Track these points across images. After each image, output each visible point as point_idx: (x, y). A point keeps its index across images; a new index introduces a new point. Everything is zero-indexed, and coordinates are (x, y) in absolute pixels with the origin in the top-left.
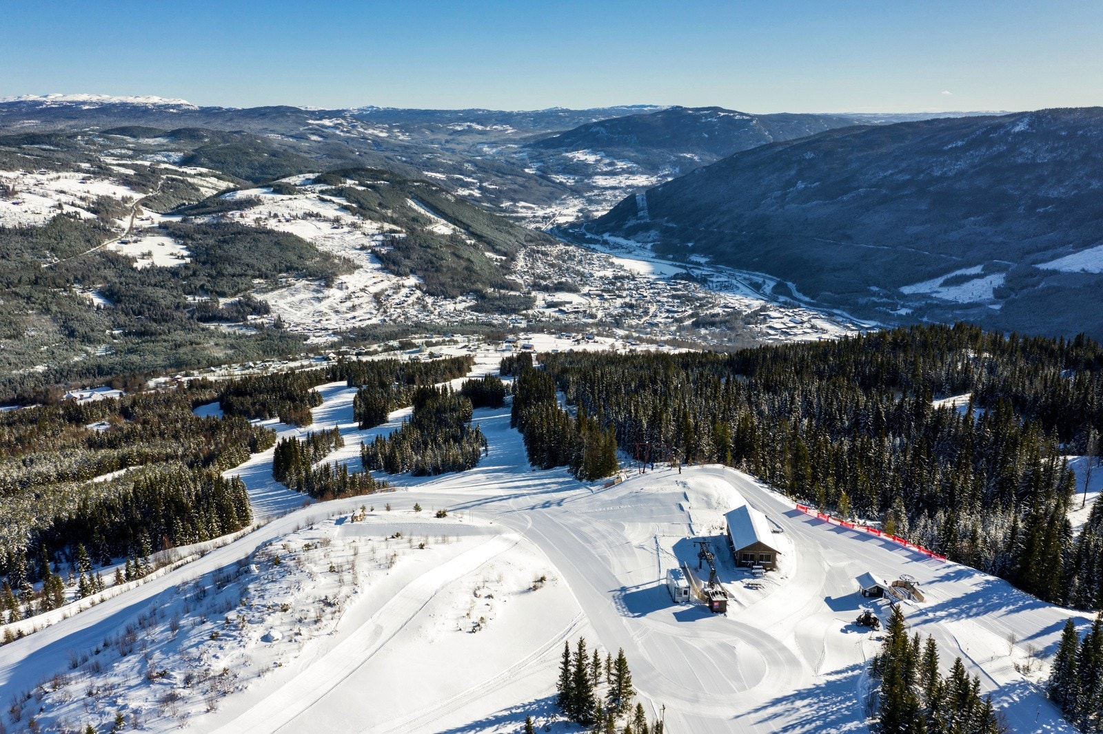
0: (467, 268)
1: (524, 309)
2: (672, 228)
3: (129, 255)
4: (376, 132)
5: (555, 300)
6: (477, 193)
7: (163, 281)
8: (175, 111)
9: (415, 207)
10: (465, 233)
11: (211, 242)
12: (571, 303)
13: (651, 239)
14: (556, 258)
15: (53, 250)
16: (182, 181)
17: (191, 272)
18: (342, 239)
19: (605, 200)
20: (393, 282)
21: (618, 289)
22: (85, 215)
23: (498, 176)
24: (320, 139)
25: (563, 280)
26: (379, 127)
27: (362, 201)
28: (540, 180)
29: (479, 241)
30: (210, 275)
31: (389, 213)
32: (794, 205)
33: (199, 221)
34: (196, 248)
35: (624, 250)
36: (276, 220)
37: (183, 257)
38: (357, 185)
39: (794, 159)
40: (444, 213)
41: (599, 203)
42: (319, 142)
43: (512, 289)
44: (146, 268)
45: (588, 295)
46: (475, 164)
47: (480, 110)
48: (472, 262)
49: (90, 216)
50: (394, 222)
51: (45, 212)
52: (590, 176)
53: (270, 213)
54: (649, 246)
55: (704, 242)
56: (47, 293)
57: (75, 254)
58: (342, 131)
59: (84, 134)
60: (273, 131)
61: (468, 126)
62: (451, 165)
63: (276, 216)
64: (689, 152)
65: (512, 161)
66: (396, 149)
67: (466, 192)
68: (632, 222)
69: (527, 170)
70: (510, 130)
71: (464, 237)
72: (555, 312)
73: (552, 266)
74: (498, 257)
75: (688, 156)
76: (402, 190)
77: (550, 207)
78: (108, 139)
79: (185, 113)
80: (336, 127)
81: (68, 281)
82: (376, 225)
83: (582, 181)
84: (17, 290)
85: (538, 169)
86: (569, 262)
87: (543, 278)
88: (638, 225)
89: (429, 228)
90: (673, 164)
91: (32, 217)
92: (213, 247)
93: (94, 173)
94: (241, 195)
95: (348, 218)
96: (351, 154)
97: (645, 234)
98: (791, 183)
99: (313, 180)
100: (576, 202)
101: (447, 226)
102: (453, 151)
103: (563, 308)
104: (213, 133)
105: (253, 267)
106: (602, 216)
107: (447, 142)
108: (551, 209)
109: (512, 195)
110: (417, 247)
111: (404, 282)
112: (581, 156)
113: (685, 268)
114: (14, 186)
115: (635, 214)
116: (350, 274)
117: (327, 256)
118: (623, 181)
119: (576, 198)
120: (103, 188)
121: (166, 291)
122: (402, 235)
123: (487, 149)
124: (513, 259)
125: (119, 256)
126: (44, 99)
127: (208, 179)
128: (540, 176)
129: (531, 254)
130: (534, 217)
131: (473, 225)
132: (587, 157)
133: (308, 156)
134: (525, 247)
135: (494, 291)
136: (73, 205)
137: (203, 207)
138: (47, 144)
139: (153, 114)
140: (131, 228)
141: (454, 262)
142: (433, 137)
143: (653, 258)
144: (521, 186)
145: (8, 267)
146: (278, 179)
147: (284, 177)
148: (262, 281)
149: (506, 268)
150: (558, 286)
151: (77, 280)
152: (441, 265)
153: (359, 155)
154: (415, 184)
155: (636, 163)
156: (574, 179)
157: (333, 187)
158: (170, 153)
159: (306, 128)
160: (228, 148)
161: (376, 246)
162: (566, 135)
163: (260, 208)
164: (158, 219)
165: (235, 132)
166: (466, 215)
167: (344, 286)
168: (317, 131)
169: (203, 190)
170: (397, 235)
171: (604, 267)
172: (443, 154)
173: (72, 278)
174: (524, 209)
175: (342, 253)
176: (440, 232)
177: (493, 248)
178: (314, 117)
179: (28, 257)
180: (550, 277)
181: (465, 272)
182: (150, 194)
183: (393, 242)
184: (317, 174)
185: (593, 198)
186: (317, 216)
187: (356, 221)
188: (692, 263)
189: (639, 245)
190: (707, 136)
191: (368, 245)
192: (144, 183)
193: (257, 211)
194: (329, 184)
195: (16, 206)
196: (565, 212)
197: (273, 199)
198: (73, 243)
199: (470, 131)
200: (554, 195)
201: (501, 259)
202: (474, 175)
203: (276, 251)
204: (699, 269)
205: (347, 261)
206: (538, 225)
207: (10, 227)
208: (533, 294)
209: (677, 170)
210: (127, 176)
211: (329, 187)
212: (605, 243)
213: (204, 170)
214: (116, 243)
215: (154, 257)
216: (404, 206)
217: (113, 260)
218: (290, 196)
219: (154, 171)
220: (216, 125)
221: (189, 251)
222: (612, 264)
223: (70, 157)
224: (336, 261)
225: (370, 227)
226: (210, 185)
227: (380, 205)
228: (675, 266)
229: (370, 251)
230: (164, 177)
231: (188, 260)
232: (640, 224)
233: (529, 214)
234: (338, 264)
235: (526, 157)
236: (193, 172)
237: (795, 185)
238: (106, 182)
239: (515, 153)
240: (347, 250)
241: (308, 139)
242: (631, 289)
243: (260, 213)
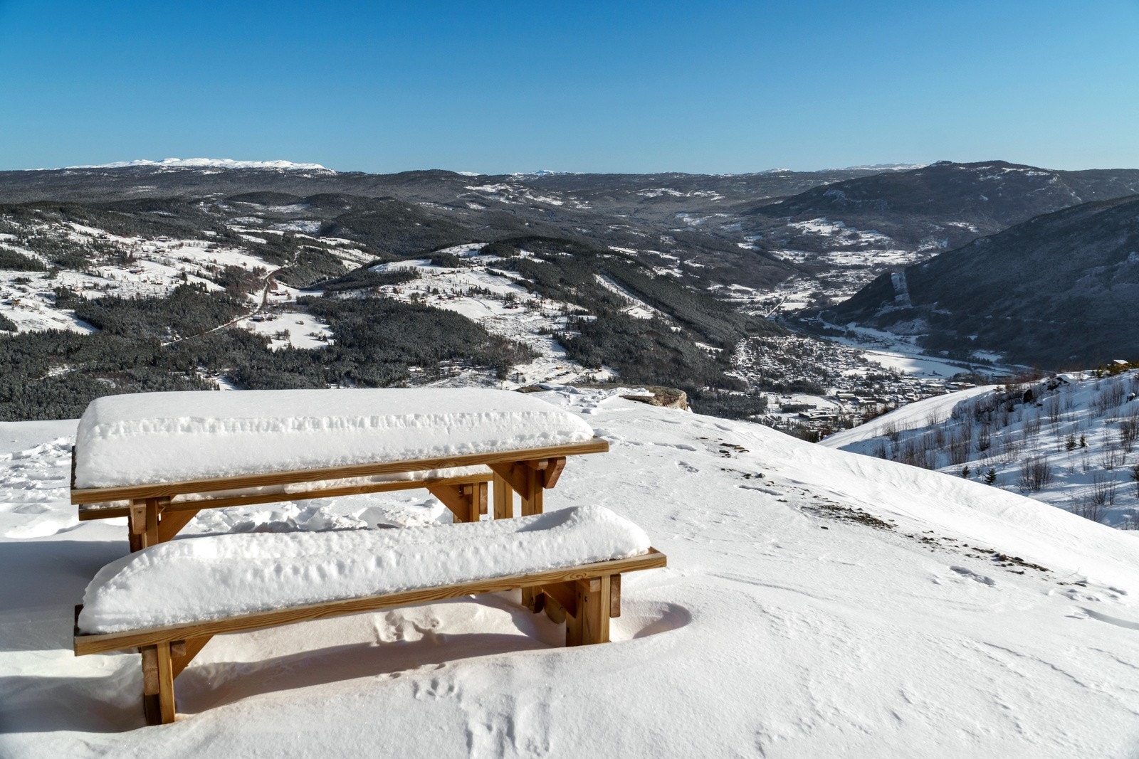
0: (675, 360)
1: (752, 414)
2: (946, 316)
3: (262, 334)
4: (548, 200)
5: (792, 403)
6: (677, 273)
7: (302, 366)
8: (309, 176)
9: (606, 285)
10: (668, 319)
11: (359, 320)
12: (814, 407)
13: (915, 330)
14: (788, 351)
15: (174, 326)
16: (322, 253)
17: (335, 356)
18: (516, 320)
19: (845, 283)
20: (580, 374)
21: (877, 392)
22: (212, 287)
23: (703, 252)
24: (481, 208)
25: (800, 378)
26: (553, 195)
27: (540, 276)
28: (759, 258)
29: (686, 329)
30: (357, 360)
31: (573, 291)
32: (1126, 285)
33: (345, 296)
34: (341, 328)
35: (879, 345)
36: (436, 297)
37: (325, 339)
38: (533, 257)
39: (1122, 223)
40: (641, 292)
41: (837, 286)
42: (480, 211)
43: (734, 389)
44: (281, 349)
45: (836, 398)
46: (675, 237)
47: (676, 174)
48: (681, 353)
49: (218, 288)
50: (578, 301)
51: (166, 282)
52: (825, 252)
53: (429, 288)
54: (913, 339)
55: (992, 334)
56: (167, 375)
57: (200, 332)
58: (507, 199)
59: (207, 201)
60: (425, 199)
61: (663, 192)
62: (643, 238)
63: (435, 292)
64: (961, 220)
65: (722, 233)
66: (575, 219)
67: (663, 272)
68: (887, 309)
69: (740, 245)
70: (717, 197)
71: (667, 322)
72: (795, 418)
73: (783, 361)
74: (712, 349)
75: (960, 225)
76: (589, 263)
77: (772, 291)
78: (234, 206)
79: (319, 178)
80: (500, 193)
81: (191, 363)
82: (557, 305)
83: (814, 257)
84: (133, 371)
85: (755, 244)
86: (805, 357)
87: (774, 376)
88: (897, 312)
89: (623, 310)
90: (939, 236)
91: (152, 287)
92: (361, 327)
93: (220, 241)
94: (393, 267)
95: (523, 296)
96: (519, 225)
97: (906, 324)
98: (1120, 255)
99: (480, 250)
100: (806, 285)
101: (645, 308)
102: (645, 222)
103: (805, 413)
104: (356, 199)
105: (409, 351)
106: (843, 303)
107: (637, 211)
108: (773, 294)
109: (722, 275)
110: (610, 332)
111: (595, 375)
112: (811, 227)
113: (968, 367)
114: (131, 252)
115: (891, 298)
116: (528, 364)
117: (499, 341)
118: (871, 258)
119: (806, 281)
120: (230, 258)
121: (304, 378)
122: (592, 317)
123: (689, 219)
124: (732, 351)
125: (250, 335)
126: (160, 164)
127: (351, 251)
128: (758, 252)
129: (755, 346)
130: (752, 302)
131: (680, 308)
132: (821, 228)
133: (468, 226)
134: (746, 337)
135: (711, 389)
136: (199, 275)
137: (348, 281)
138: (166, 211)
139: (282, 180)
140: (265, 303)
141: (657, 353)
142: (619, 206)
143: (919, 354)
144: (733, 264)
145: (122, 344)
146: (436, 249)
147: (444, 247)
148: (419, 369)
149: (725, 361)
150: (796, 386)
151: (201, 362)
152: (641, 356)
153: (529, 226)
154: (606, 256)
155: (886, 235)
156: (803, 256)
157: (505, 259)
158: (306, 222)
159: (464, 195)
160: (373, 216)
161: (559, 330)
162: (792, 201)
163: (418, 282)
164: (295, 294)
165: (382, 199)
166: (669, 296)
167: (520, 377)
168: (479, 198)
169: (346, 263)
170: (585, 318)
171: (854, 365)
172: (633, 225)
173: (195, 360)
174: (737, 293)
175: (517, 338)
176: (636, 316)
177: (706, 337)
178: (472, 182)
179: (146, 333)
180: (782, 375)
181: (673, 365)
182: (286, 266)
183: (580, 325)
184: (483, 245)
185: (829, 280)
186: (486, 293)
187: (533, 299)
188: (978, 361)
189: (899, 337)
190: (986, 199)
191: (548, 328)
192: (279, 252)
193: (414, 286)
194: (498, 256)
195: (133, 275)
196: (793, 297)
197: (432, 272)
198: (198, 319)
199: (665, 198)
200: (778, 276)
201: (717, 351)
202: (674, 251)
203: (437, 333)
204: (989, 369)
205: (523, 347)
206: (759, 312)
207: (127, 298)
208: (762, 395)
209: (945, 243)
210: (259, 245)
211: (500, 259)
212: (851, 335)
213: (346, 242)
214: (247, 320)
215: (291, 338)
216: (591, 283)
217: (244, 339)
218: (453, 269)
219: (288, 240)
220: (359, 191)
221: (333, 331)
222: (864, 361)
223: (192, 224)
224: (510, 347)
225: (550, 307)
226: (353, 258)
227: (562, 281)
228: (954, 365)
229: (551, 336)
230: (302, 247)
231: (331, 342)
232: (899, 311)
233: (746, 299)
234: (513, 351)
235: (740, 229)
236: (333, 243)
237: (1125, 257)
238: (235, 251)
239: (725, 224)
240: (523, 334)
241: (466, 208)
242: (894, 392)
243: (417, 288)
